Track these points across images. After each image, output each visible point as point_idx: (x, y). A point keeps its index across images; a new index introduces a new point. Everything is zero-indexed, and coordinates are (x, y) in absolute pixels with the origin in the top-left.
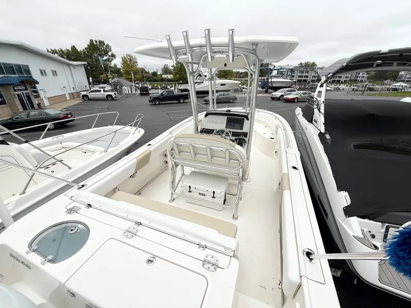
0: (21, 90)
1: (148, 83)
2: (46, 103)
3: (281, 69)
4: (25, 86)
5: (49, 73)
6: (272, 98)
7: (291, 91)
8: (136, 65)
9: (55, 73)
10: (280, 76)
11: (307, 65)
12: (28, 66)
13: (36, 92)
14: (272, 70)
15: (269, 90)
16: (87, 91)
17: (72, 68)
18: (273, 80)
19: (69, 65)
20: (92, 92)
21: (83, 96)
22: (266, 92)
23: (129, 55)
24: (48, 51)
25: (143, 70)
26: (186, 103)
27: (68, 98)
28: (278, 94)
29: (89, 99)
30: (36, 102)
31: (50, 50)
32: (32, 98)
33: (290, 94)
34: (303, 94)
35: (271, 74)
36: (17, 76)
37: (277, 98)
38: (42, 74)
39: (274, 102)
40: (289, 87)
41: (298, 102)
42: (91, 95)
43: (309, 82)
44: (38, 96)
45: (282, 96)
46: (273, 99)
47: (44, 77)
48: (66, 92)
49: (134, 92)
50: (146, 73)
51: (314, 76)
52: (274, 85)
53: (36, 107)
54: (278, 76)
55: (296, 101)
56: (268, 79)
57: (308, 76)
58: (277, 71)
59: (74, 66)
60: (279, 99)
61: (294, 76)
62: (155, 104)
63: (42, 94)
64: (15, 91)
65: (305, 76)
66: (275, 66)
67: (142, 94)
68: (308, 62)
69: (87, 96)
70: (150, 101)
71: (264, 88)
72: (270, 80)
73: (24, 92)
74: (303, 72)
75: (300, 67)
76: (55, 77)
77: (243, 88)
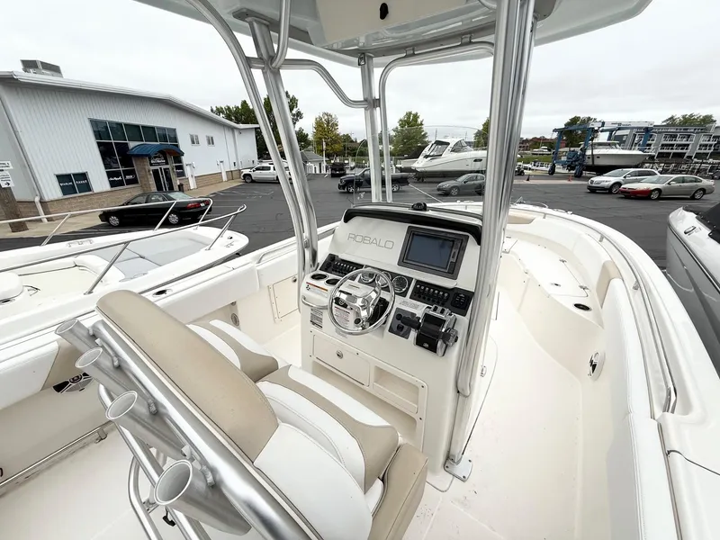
0: (159, 164)
1: (350, 158)
2: (192, 184)
3: (619, 129)
4: (166, 159)
5: (203, 140)
6: (590, 188)
7: (641, 174)
8: (335, 129)
9: (211, 141)
10: (615, 144)
11: (688, 121)
12: (175, 130)
13: (181, 167)
14: (597, 131)
15: (586, 173)
16: (251, 168)
17: (236, 133)
18: (596, 152)
19: (233, 129)
20: (257, 169)
21: (245, 175)
22: (578, 176)
23: (327, 114)
24: (212, 110)
25: (347, 138)
26: (404, 191)
27: (225, 178)
28: (607, 180)
29: (253, 181)
30: (177, 182)
31: (215, 109)
32: (173, 176)
33: (639, 181)
34: (676, 180)
35: (592, 139)
36: (159, 143)
37: (603, 188)
38: (193, 142)
39: (594, 197)
40: (636, 167)
41: (659, 199)
42: (257, 175)
43: (690, 157)
44: (182, 174)
45: (619, 184)
46: (593, 190)
47: (195, 147)
48: (224, 169)
49: (324, 172)
50: (352, 141)
51: (706, 145)
52: (598, 162)
53: (176, 188)
54: (609, 144)
55: (655, 196)
56: (584, 150)
57: (688, 145)
58: (608, 133)
59: (240, 131)
60: (608, 191)
61: (650, 145)
62: (348, 192)
63: (188, 170)
64: (151, 165)
65: (679, 145)
66: (603, 123)
67: (333, 176)
68: (691, 115)
69: (249, 175)
70: (340, 187)
71: (573, 168)
72: (589, 152)
73: (163, 167)
74: (675, 136)
75: (668, 125)
76: (211, 147)
77: (526, 169)
